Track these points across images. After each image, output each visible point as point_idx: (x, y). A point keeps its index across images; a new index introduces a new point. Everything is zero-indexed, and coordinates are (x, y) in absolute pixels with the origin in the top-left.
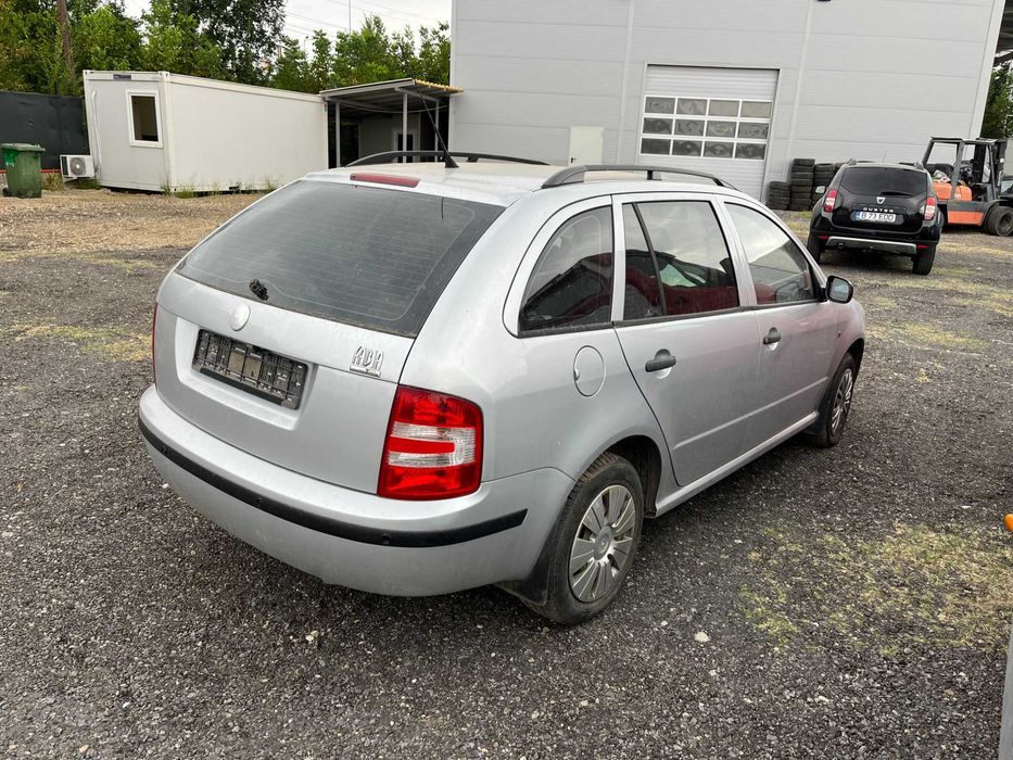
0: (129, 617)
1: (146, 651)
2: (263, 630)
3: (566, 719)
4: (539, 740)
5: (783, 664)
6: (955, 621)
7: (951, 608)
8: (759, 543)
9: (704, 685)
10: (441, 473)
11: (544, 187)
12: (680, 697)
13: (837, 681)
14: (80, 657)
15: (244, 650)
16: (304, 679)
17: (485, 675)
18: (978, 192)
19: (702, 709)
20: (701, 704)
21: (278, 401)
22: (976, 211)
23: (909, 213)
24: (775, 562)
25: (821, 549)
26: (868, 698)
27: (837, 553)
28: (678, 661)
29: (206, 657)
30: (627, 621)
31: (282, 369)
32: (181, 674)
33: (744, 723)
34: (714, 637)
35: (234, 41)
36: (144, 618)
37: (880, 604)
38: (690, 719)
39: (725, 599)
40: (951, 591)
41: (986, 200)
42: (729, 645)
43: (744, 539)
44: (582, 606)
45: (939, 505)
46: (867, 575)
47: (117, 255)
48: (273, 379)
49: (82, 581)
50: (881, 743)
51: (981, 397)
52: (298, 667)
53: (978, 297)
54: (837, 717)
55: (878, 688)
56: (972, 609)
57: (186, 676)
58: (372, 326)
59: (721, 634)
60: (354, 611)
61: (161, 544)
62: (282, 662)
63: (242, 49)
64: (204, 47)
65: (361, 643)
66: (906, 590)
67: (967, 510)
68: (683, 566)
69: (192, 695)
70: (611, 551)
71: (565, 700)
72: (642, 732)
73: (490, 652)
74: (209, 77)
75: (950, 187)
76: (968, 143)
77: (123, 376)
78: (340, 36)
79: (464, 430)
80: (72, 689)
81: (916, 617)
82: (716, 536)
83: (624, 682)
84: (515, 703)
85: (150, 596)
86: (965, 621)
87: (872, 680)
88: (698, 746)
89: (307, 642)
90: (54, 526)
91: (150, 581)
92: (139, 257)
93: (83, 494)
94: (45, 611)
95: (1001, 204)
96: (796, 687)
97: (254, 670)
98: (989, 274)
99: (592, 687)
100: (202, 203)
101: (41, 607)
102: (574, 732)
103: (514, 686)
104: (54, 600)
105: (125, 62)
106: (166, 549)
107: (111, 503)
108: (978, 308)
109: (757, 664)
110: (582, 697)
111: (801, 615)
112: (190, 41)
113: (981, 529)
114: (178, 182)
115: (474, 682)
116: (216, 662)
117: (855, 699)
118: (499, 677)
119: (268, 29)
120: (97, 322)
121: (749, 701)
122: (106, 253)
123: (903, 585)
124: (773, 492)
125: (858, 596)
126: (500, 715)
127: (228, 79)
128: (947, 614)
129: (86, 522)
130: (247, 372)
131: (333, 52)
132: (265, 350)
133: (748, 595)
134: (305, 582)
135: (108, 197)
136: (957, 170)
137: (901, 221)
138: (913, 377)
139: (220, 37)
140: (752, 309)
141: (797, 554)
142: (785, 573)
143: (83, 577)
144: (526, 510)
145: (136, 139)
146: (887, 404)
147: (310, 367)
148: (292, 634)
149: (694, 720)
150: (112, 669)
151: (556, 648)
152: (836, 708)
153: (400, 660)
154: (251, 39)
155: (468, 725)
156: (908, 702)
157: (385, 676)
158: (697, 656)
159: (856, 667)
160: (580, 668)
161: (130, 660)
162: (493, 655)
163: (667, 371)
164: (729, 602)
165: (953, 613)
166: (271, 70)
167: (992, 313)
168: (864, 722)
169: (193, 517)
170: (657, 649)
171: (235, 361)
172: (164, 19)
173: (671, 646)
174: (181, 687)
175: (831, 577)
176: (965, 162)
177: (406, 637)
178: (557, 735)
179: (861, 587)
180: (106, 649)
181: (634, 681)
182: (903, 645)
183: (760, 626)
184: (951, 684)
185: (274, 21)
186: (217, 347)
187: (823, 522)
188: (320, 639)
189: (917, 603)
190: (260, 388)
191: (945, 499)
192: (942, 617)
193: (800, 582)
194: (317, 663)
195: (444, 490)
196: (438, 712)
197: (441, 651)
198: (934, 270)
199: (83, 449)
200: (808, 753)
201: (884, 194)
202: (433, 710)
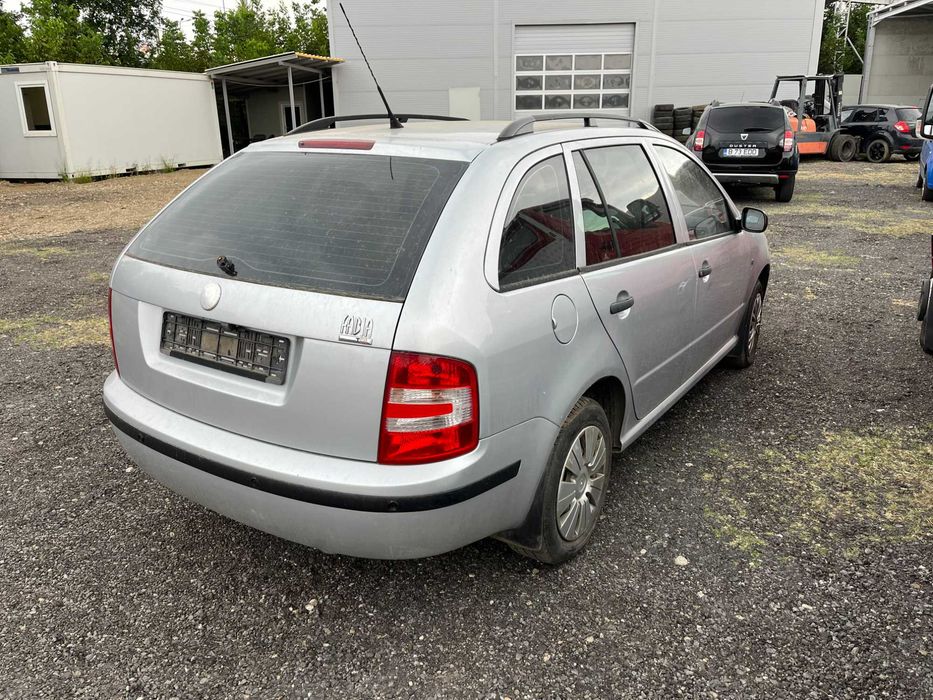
0: (121, 608)
1: (146, 641)
2: (260, 605)
3: (577, 658)
4: (557, 682)
5: (762, 578)
6: (901, 518)
7: (894, 506)
8: (709, 464)
9: (697, 607)
10: (437, 434)
11: (500, 139)
12: (678, 622)
13: (814, 588)
14: (81, 655)
15: (246, 627)
16: (313, 649)
17: (489, 623)
18: (821, 123)
19: (700, 631)
20: (699, 627)
21: (261, 378)
22: (821, 140)
23: (770, 146)
24: (728, 481)
25: (765, 463)
26: (846, 601)
27: (780, 465)
28: (666, 587)
29: (209, 640)
30: (609, 554)
31: (262, 346)
32: (189, 660)
33: (743, 640)
34: (693, 560)
35: (114, 27)
36: (137, 607)
37: (831, 509)
38: (692, 642)
39: (693, 521)
40: (890, 490)
41: (828, 130)
42: (708, 565)
43: (693, 461)
44: (568, 545)
45: (856, 410)
46: (812, 484)
47: (29, 244)
48: (254, 355)
49: (65, 576)
50: (868, 642)
51: (864, 308)
52: (305, 638)
53: (838, 218)
54: (824, 622)
55: (852, 590)
56: (913, 505)
57: (194, 662)
58: (357, 294)
59: (698, 556)
60: (346, 575)
61: (136, 529)
62: (286, 636)
63: (123, 33)
64: (86, 35)
65: (361, 606)
66: (850, 493)
67: (882, 413)
68: (646, 494)
69: (204, 681)
70: (588, 489)
71: (571, 639)
72: (651, 661)
73: (488, 600)
74: (94, 63)
75: (797, 121)
76: (810, 79)
77: (61, 364)
78: (219, 15)
79: (459, 389)
80: (80, 691)
81: (866, 518)
82: (668, 461)
83: (622, 612)
84: (524, 648)
85: (138, 584)
86: (911, 516)
87: (844, 583)
88: (707, 669)
89: (308, 611)
90: (24, 523)
91: (135, 568)
92: (50, 244)
93: (46, 487)
94: (34, 611)
95: (842, 132)
96: (778, 598)
97: (262, 647)
98: (841, 197)
99: (593, 622)
100: (101, 187)
101: (30, 608)
102: (588, 670)
103: (519, 631)
104: (41, 600)
105: (10, 55)
106: (144, 534)
107: (77, 493)
108: (841, 228)
109: (738, 581)
110: (586, 634)
111: (764, 529)
112: (73, 31)
113: (899, 429)
114: (74, 168)
115: (480, 632)
116: (220, 643)
117: (835, 604)
118: (503, 624)
119: (146, 12)
120: (23, 312)
121: (741, 618)
122: (17, 244)
123: (846, 489)
124: (707, 415)
125: (810, 504)
126: (513, 661)
127: (112, 64)
128: (892, 512)
129: (56, 514)
130: (223, 351)
131: (212, 31)
132: (241, 327)
133: (712, 514)
134: (291, 551)
135: (8, 189)
136: (802, 105)
137: (764, 155)
138: (801, 296)
139: (100, 24)
140: (687, 244)
141: (745, 472)
142: (739, 490)
143: (66, 572)
144: (519, 462)
145: (30, 130)
146: (785, 323)
147: (293, 341)
148: (290, 605)
149: (696, 643)
150: (116, 663)
151: (549, 588)
152: (821, 614)
153: (403, 618)
154: (131, 24)
155: (485, 676)
156: (882, 600)
157: (392, 636)
158: (682, 580)
159: (827, 572)
160: (577, 605)
161: (133, 652)
162: (492, 602)
163: (627, 312)
164: (697, 524)
165: (898, 511)
166: (153, 52)
167: (854, 231)
168: (849, 624)
169: (164, 498)
170: (644, 578)
171: (208, 341)
172: (45, 11)
173: (656, 574)
174: (191, 673)
175: (781, 489)
176: (807, 97)
177: (403, 594)
178: (573, 675)
179: (810, 495)
180: (105, 643)
181: (630, 611)
182: (862, 547)
183: (731, 544)
184: (915, 578)
185: (152, 5)
186: (186, 329)
187: (759, 438)
188: (319, 607)
189: (863, 504)
190: (239, 366)
191: (860, 405)
192: (889, 515)
193: (755, 497)
194: (322, 632)
195: (442, 451)
196: (452, 666)
197: (441, 605)
198: (795, 197)
199: (36, 442)
200: (808, 662)
201: (746, 131)
202: (447, 665)
